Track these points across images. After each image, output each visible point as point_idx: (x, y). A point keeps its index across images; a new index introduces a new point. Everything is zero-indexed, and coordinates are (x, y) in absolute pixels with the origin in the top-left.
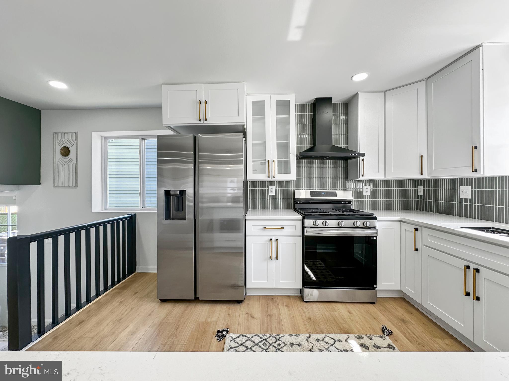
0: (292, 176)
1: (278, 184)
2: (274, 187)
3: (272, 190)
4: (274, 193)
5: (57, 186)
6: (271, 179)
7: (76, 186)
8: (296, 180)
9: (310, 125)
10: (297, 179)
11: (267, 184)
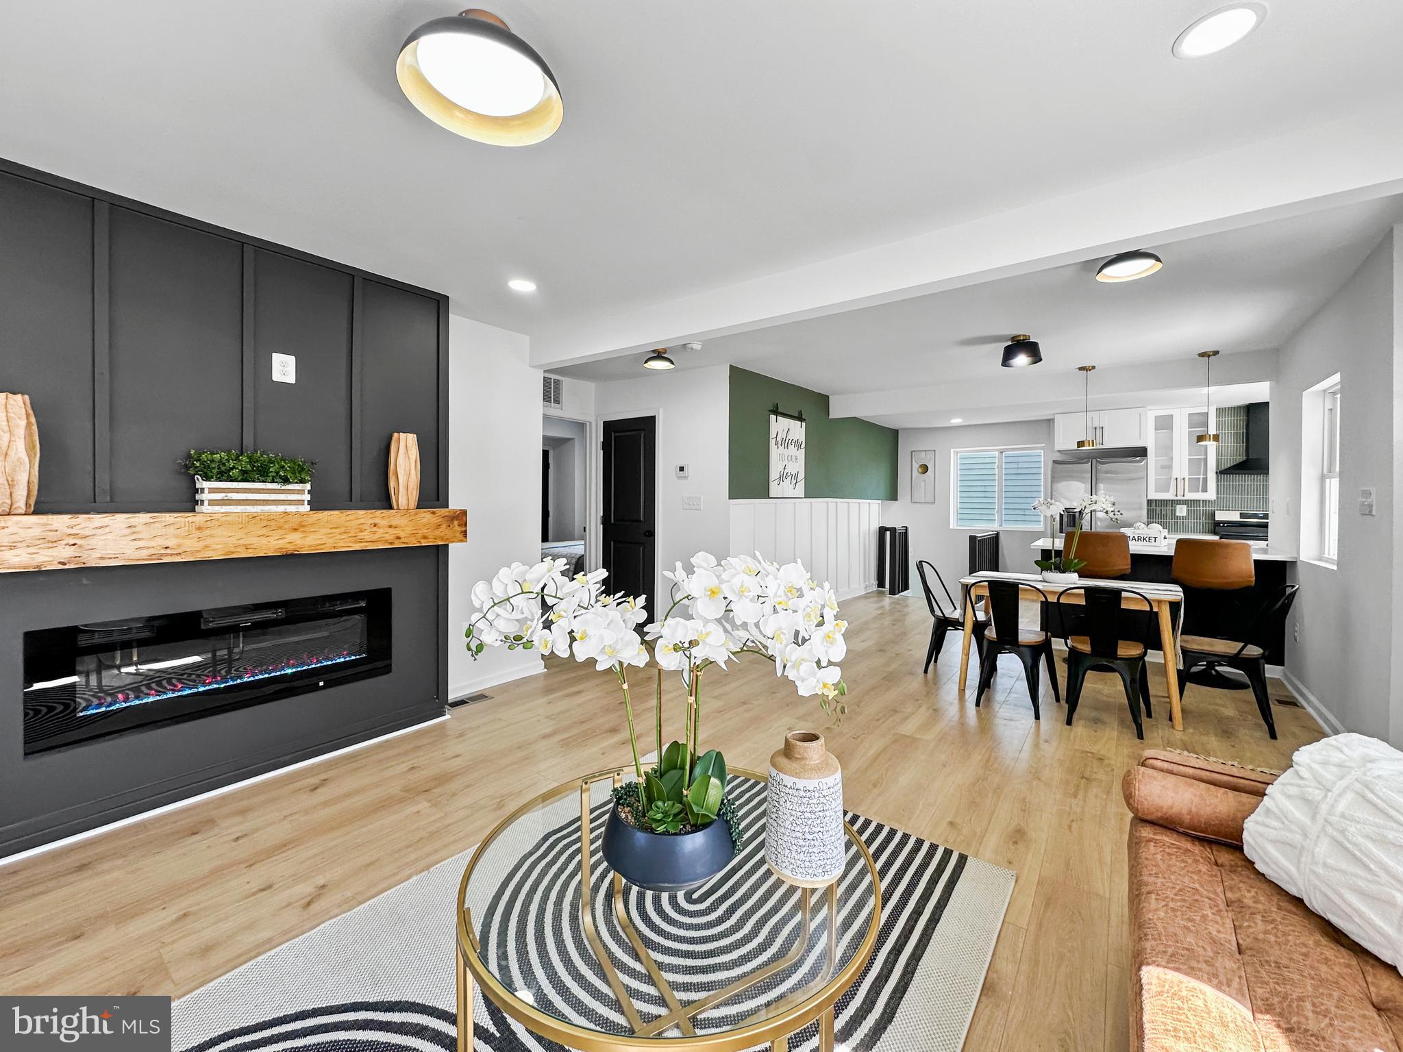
0: (1211, 494)
1: (1189, 503)
2: (1185, 507)
3: (1181, 511)
4: (1184, 514)
5: (914, 502)
6: (1180, 498)
7: (934, 503)
8: (1215, 499)
9: (1243, 432)
10: (1217, 498)
11: (1173, 503)
